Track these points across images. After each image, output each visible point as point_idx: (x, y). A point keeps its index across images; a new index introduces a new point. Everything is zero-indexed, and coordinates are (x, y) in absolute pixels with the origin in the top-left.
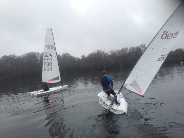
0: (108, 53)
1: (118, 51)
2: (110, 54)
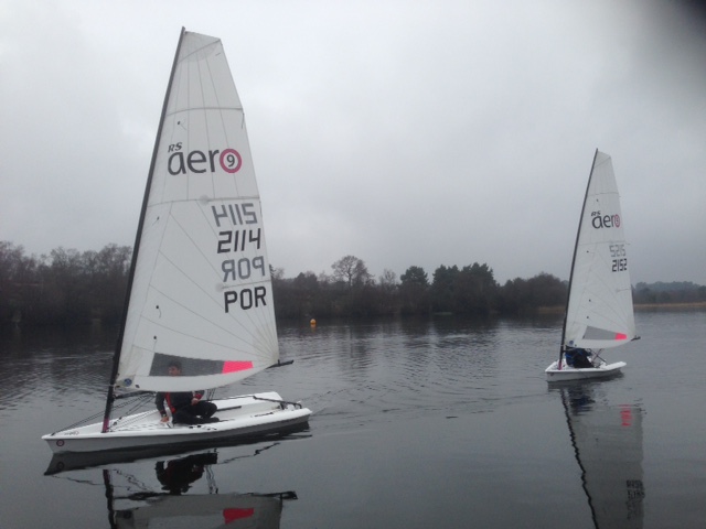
0: (38, 258)
1: (87, 254)
2: (49, 263)
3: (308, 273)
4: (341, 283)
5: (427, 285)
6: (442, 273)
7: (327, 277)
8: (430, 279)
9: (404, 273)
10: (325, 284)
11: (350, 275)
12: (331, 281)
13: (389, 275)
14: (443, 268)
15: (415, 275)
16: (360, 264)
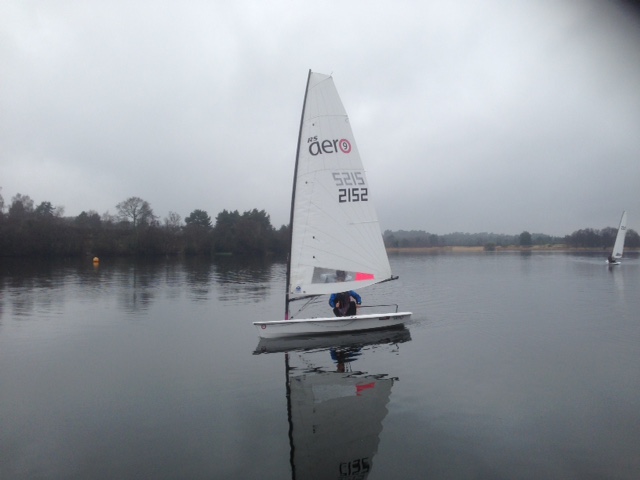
3: (91, 212)
4: (126, 223)
5: (210, 228)
6: (225, 217)
7: (110, 217)
8: (213, 222)
9: (189, 216)
10: (109, 223)
11: (135, 216)
12: (115, 221)
13: (174, 217)
14: (225, 212)
15: (199, 218)
16: (145, 206)
